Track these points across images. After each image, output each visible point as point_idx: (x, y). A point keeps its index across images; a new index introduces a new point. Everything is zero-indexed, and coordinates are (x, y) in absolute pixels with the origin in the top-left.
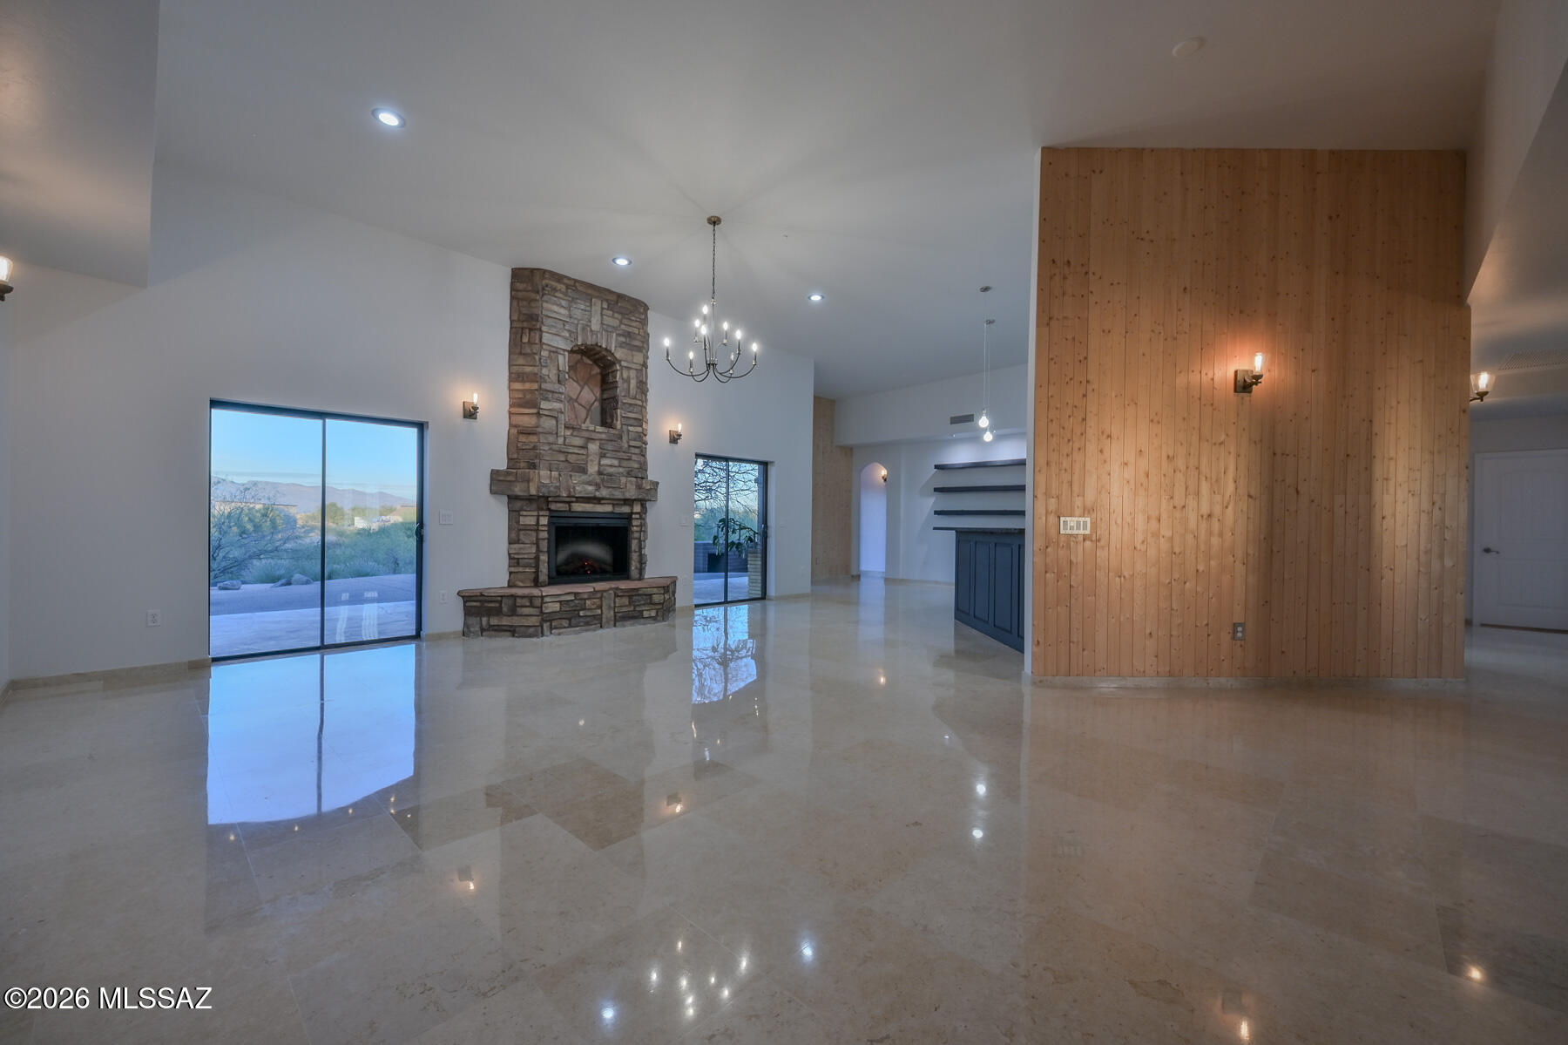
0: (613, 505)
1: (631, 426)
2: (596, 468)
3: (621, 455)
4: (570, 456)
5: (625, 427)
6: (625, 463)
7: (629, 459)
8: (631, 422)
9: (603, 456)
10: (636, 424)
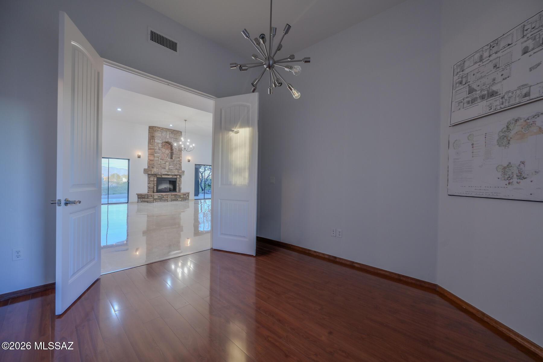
0: (172, 176)
2: (168, 168)
3: (174, 165)
4: (161, 165)
5: (175, 159)
6: (175, 167)
9: (170, 165)
10: (178, 158)
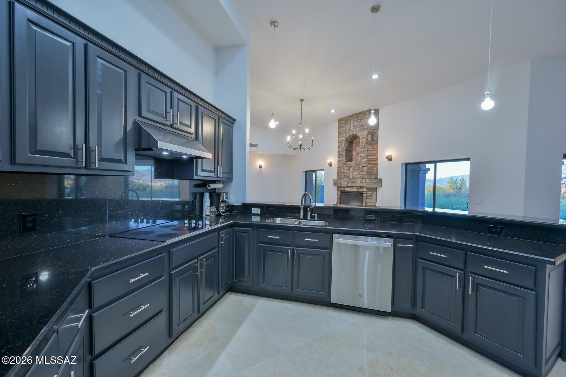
0: (357, 188)
1: (364, 159)
2: (352, 176)
3: (360, 170)
4: (345, 173)
5: (361, 160)
6: (361, 173)
7: (363, 171)
8: (364, 157)
9: (354, 172)
10: (365, 158)
